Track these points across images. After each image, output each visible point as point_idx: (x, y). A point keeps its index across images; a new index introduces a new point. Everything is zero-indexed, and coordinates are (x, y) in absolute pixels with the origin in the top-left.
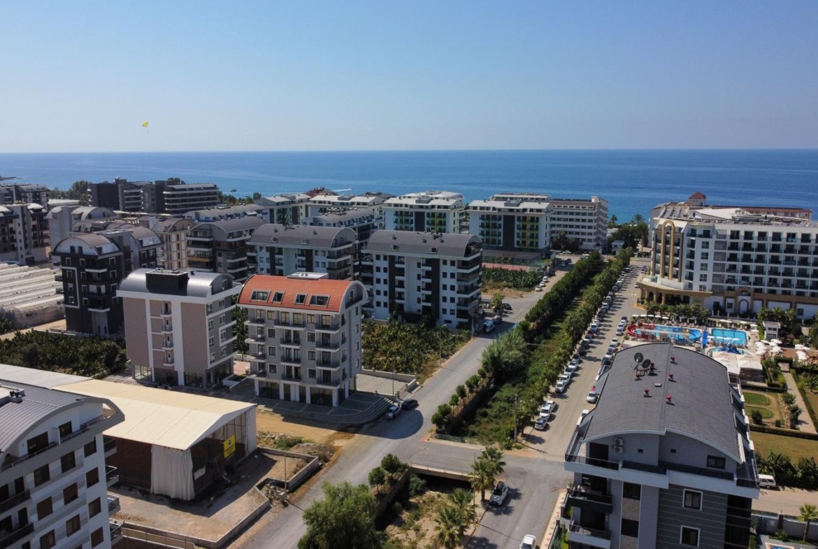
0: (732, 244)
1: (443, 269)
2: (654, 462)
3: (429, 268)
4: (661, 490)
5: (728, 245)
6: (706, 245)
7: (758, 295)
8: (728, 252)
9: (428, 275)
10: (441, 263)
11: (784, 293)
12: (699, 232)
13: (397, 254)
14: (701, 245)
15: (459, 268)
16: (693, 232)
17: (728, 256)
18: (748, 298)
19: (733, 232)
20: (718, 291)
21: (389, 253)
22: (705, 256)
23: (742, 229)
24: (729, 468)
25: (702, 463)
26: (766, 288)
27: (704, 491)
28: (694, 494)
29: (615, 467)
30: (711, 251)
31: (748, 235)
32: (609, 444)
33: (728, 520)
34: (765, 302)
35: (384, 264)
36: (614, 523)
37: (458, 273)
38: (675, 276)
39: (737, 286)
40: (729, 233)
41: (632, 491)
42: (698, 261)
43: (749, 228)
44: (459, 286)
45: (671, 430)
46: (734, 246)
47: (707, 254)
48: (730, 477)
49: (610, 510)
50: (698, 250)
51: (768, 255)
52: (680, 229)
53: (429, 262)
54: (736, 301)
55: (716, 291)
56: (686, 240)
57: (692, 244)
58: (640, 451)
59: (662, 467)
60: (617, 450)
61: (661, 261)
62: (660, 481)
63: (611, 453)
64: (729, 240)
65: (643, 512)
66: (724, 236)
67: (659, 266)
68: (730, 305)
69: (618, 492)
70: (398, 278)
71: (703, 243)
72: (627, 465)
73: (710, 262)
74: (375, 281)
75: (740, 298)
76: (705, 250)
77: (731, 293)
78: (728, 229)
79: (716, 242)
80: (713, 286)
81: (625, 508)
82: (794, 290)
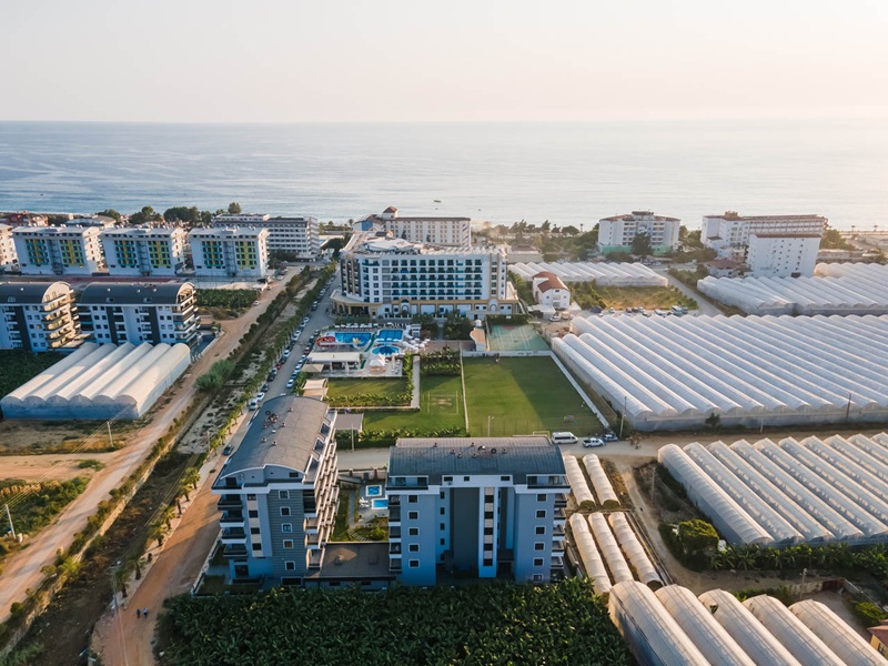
0: (394, 268)
1: (161, 312)
2: (262, 482)
3: (148, 314)
4: (267, 494)
5: (391, 270)
6: (376, 271)
7: (415, 302)
8: (392, 275)
9: (146, 319)
10: (157, 309)
11: (431, 299)
12: (371, 262)
13: (113, 306)
14: (372, 271)
16: (366, 262)
17: (391, 277)
18: (408, 304)
19: (393, 261)
21: (105, 305)
22: (376, 278)
23: (400, 258)
24: (300, 477)
25: (288, 477)
26: (419, 297)
27: (289, 490)
28: (284, 493)
29: (240, 488)
30: (380, 274)
31: (404, 263)
32: (236, 478)
33: (304, 500)
34: (419, 306)
35: (101, 313)
36: (245, 514)
38: (356, 293)
39: (400, 297)
40: (391, 262)
41: (252, 497)
42: (371, 282)
43: (405, 257)
44: (176, 325)
46: (395, 270)
48: (300, 481)
49: (242, 508)
50: (371, 274)
51: (418, 275)
52: (358, 260)
53: (146, 309)
54: (400, 307)
55: (386, 301)
56: (362, 267)
57: (367, 271)
58: (254, 478)
59: (265, 484)
60: (241, 479)
61: (347, 282)
62: (266, 490)
63: (238, 482)
64: (391, 267)
65: (259, 505)
66: (388, 264)
67: (346, 285)
68: (396, 310)
69: (245, 499)
70: (117, 324)
71: (374, 269)
72: (246, 486)
73: (380, 282)
75: (403, 304)
76: (376, 274)
77: (396, 302)
78: (390, 258)
79: (383, 268)
80: (384, 298)
81: (249, 506)
82: (437, 297)
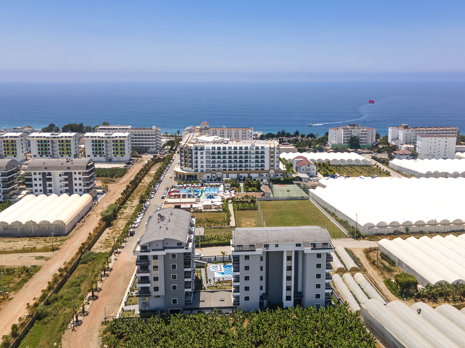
0: (213, 152)
1: (74, 176)
2: (161, 248)
3: (67, 177)
4: (164, 255)
5: (211, 153)
7: (225, 172)
8: (211, 156)
9: (66, 180)
10: (73, 173)
11: (235, 170)
12: (199, 148)
13: (47, 172)
14: (200, 153)
15: (83, 175)
16: (196, 149)
17: (211, 157)
18: (221, 173)
19: (213, 148)
20: (209, 171)
21: (41, 172)
22: (202, 158)
23: (216, 146)
24: (183, 245)
25: (176, 246)
26: (227, 169)
27: (177, 253)
28: (174, 255)
29: (149, 251)
30: (204, 155)
31: (219, 148)
32: (147, 245)
33: (185, 259)
34: (227, 174)
35: (38, 177)
36: (151, 267)
37: (83, 178)
38: (190, 167)
39: (216, 169)
40: (211, 148)
41: (155, 257)
42: (199, 160)
43: (219, 145)
44: (84, 183)
45: (165, 237)
47: (203, 157)
48: (183, 248)
49: (149, 264)
50: (199, 155)
51: (227, 156)
52: (191, 147)
53: (66, 174)
54: (216, 175)
56: (194, 151)
57: (196, 153)
58: (157, 245)
59: (164, 249)
60: (150, 246)
61: (184, 161)
62: (163, 253)
63: (148, 247)
64: (211, 151)
65: (160, 263)
66: (209, 150)
67: (183, 163)
68: (214, 177)
69: (151, 259)
70: (48, 183)
71: (201, 152)
72: (153, 250)
73: (204, 160)
74: (34, 185)
75: (218, 173)
76: (202, 155)
77: (214, 172)
78: (210, 146)
79: (206, 152)
80: (206, 170)
81: (153, 263)
82: (238, 169)
